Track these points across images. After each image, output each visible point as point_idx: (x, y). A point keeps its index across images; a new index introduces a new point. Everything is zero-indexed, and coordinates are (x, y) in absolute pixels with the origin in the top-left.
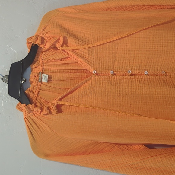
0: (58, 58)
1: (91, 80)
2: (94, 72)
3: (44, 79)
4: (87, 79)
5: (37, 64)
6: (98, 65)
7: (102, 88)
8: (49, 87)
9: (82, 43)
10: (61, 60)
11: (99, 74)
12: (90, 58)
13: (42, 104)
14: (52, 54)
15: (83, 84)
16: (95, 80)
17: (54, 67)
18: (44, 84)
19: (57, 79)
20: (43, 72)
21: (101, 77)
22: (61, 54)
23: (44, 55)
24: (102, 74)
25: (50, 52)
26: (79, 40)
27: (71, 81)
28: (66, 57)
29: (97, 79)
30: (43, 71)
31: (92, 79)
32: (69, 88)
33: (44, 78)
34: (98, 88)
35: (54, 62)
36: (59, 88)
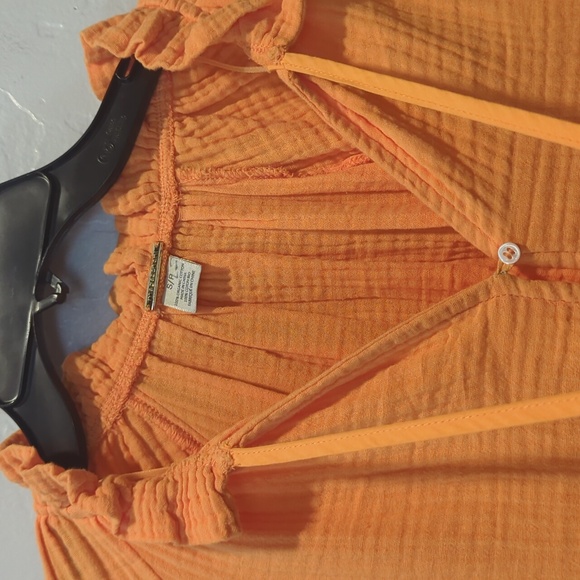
0: (274, 156)
1: (485, 314)
2: (506, 254)
3: (175, 287)
4: (449, 301)
5: (141, 190)
6: (538, 203)
7: (560, 372)
8: (205, 341)
9: (433, 51)
10: (294, 168)
11: (540, 272)
12: (482, 157)
13: (159, 445)
14: (239, 130)
15: (421, 334)
16: (514, 311)
17: (244, 213)
18: (175, 319)
19: (258, 292)
20: (173, 242)
21: (555, 292)
22: (299, 129)
23: (191, 134)
24: (560, 267)
25: (230, 115)
26: (416, 33)
27: (350, 306)
28: (328, 150)
29: (528, 302)
30: (178, 237)
31: (491, 304)
32: (334, 353)
33: (175, 281)
34: (530, 373)
35: (245, 183)
36: (268, 352)
